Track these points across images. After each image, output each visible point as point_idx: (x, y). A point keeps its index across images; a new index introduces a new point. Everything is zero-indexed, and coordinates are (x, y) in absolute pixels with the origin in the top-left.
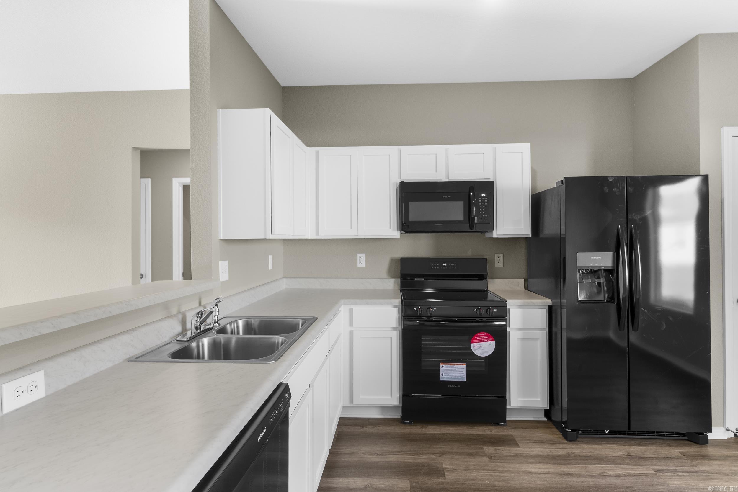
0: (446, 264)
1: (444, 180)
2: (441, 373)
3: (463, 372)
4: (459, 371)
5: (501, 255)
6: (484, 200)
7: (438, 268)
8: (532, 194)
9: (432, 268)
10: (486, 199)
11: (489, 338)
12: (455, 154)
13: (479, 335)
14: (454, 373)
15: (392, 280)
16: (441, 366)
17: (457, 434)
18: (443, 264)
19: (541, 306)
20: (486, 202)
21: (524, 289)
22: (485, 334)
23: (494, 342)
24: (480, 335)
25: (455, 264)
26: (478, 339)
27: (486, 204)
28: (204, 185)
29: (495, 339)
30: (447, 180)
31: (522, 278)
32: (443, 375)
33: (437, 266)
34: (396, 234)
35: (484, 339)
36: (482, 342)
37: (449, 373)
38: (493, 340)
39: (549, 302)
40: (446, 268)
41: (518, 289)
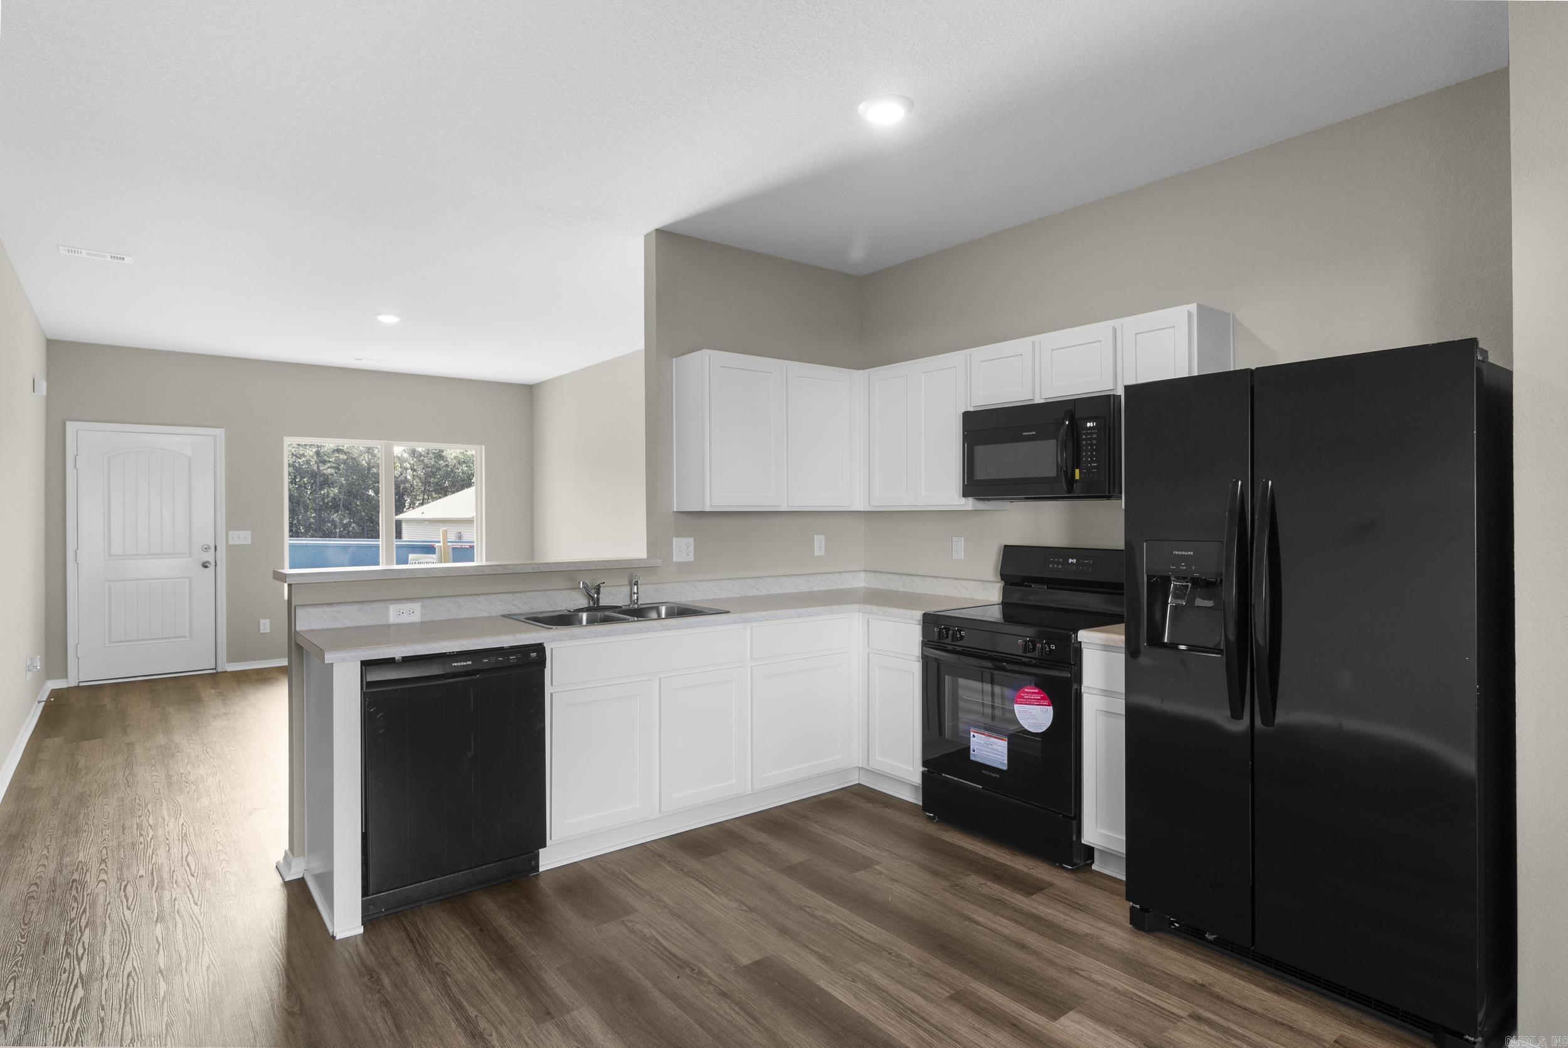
0: (1075, 561)
1: (1037, 400)
2: (971, 748)
3: (1002, 753)
4: (996, 750)
6: (1091, 434)
7: (1060, 566)
9: (1050, 566)
10: (1094, 433)
11: (1042, 698)
13: (1027, 690)
14: (990, 752)
16: (972, 734)
17: (971, 851)
18: (1070, 561)
20: (1094, 439)
22: (1035, 690)
23: (1050, 709)
25: (1091, 562)
26: (1025, 698)
27: (1094, 442)
29: (1054, 703)
30: (1040, 401)
32: (974, 751)
33: (1058, 563)
35: (1033, 698)
36: (1031, 704)
37: (984, 750)
38: (1049, 705)
40: (1074, 567)
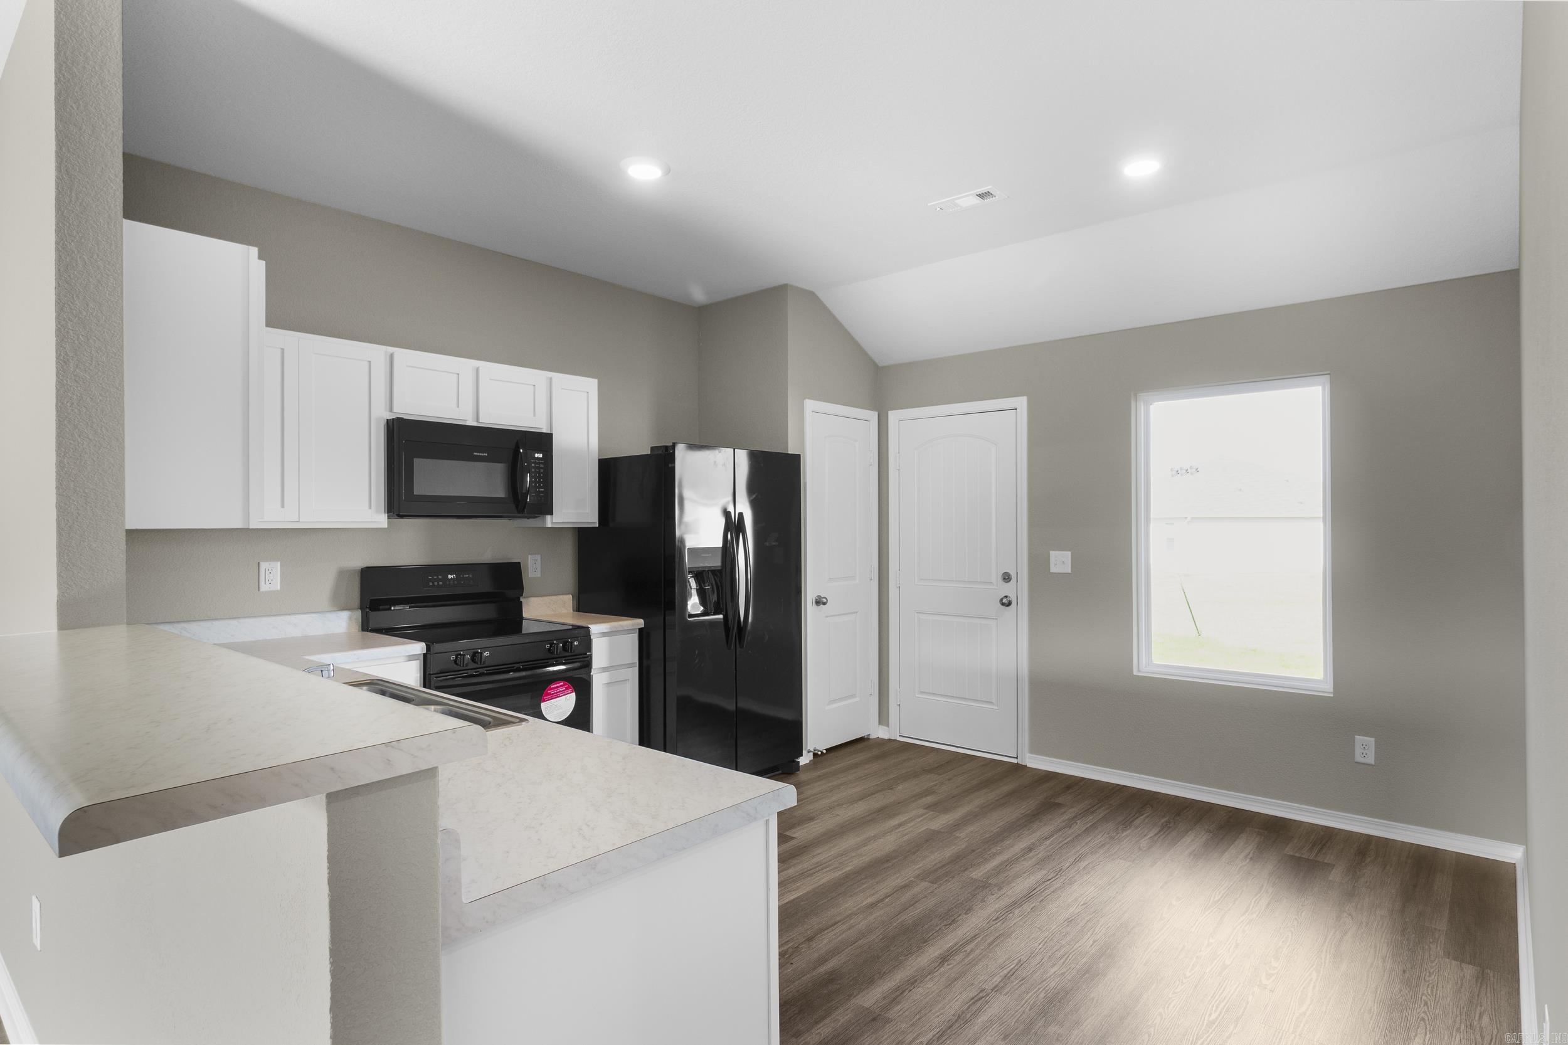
0: (454, 576)
1: (471, 423)
5: (538, 557)
6: (540, 463)
7: (441, 583)
8: (600, 458)
9: (431, 584)
10: (542, 463)
11: (567, 689)
12: (490, 379)
13: (552, 687)
15: (345, 615)
18: (450, 576)
19: (629, 631)
20: (542, 468)
21: (572, 610)
22: (562, 684)
23: (574, 694)
24: (555, 686)
25: (471, 576)
26: (551, 694)
27: (542, 470)
28: (101, 398)
29: (574, 689)
30: (475, 424)
31: (569, 594)
33: (438, 580)
34: (381, 520)
35: (560, 691)
36: (556, 697)
38: (572, 692)
39: (640, 623)
40: (456, 582)
41: (564, 611)
